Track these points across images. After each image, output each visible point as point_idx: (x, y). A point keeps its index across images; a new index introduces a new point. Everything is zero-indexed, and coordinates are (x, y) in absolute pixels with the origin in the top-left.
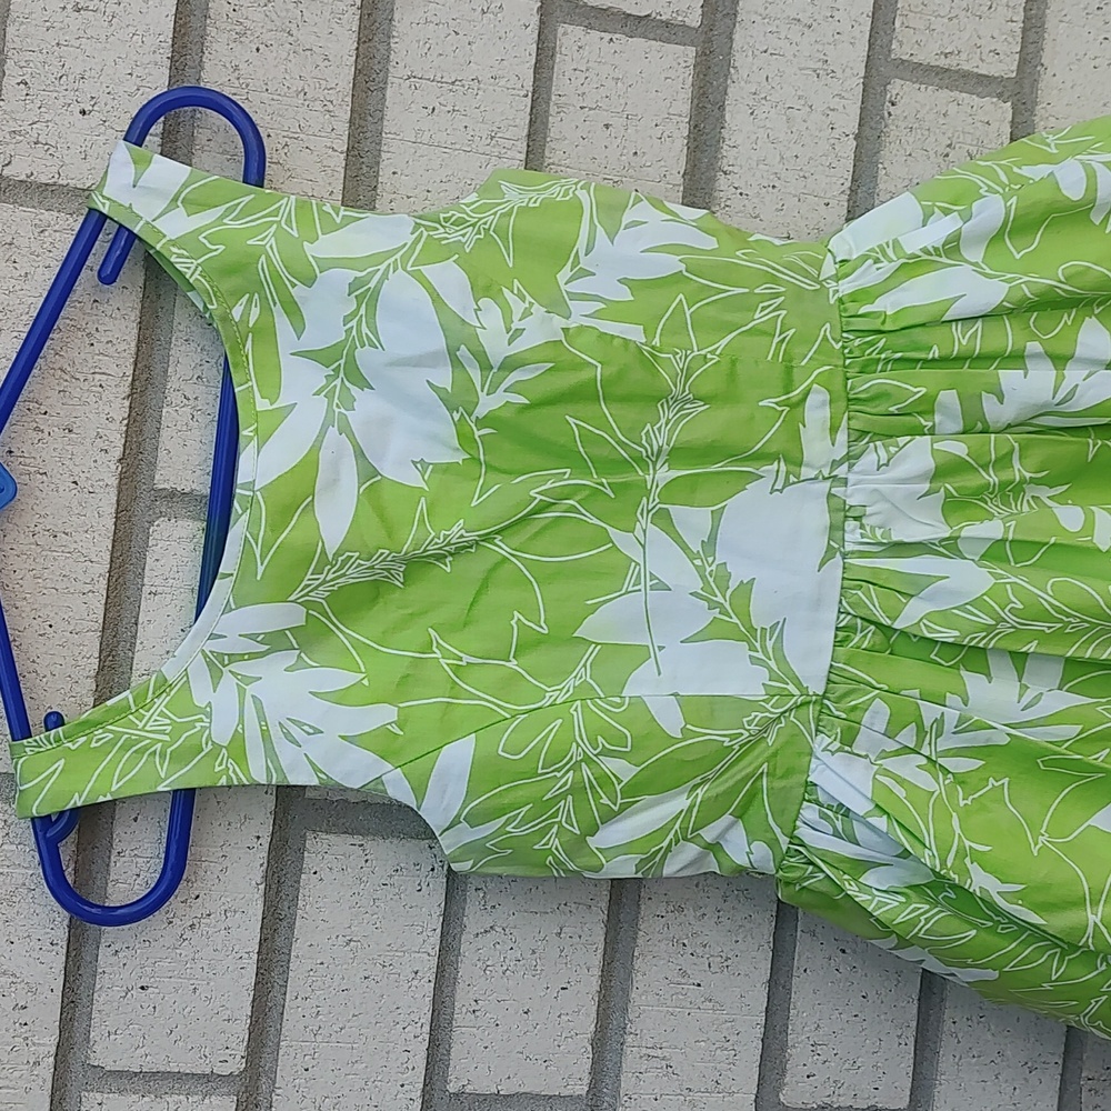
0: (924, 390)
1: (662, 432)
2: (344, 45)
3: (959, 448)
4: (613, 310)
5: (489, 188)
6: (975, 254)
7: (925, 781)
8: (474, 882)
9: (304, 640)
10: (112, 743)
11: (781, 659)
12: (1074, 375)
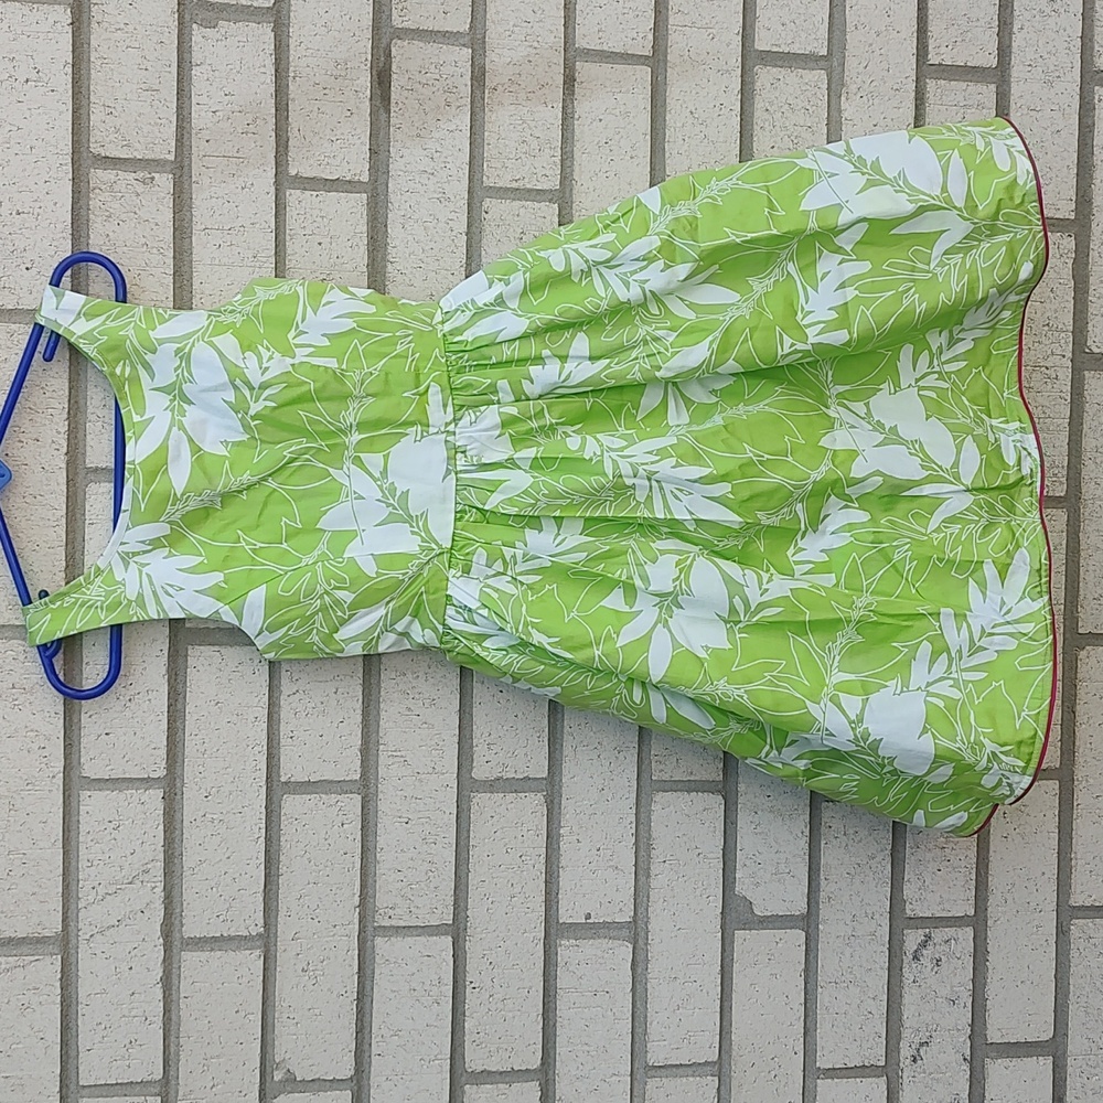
0: (489, 381)
1: (351, 415)
2: (167, 216)
3: (513, 410)
4: (319, 352)
5: (248, 291)
6: (514, 304)
7: (510, 589)
8: (285, 666)
9: (171, 541)
10: (75, 603)
11: (427, 531)
12: (570, 366)
